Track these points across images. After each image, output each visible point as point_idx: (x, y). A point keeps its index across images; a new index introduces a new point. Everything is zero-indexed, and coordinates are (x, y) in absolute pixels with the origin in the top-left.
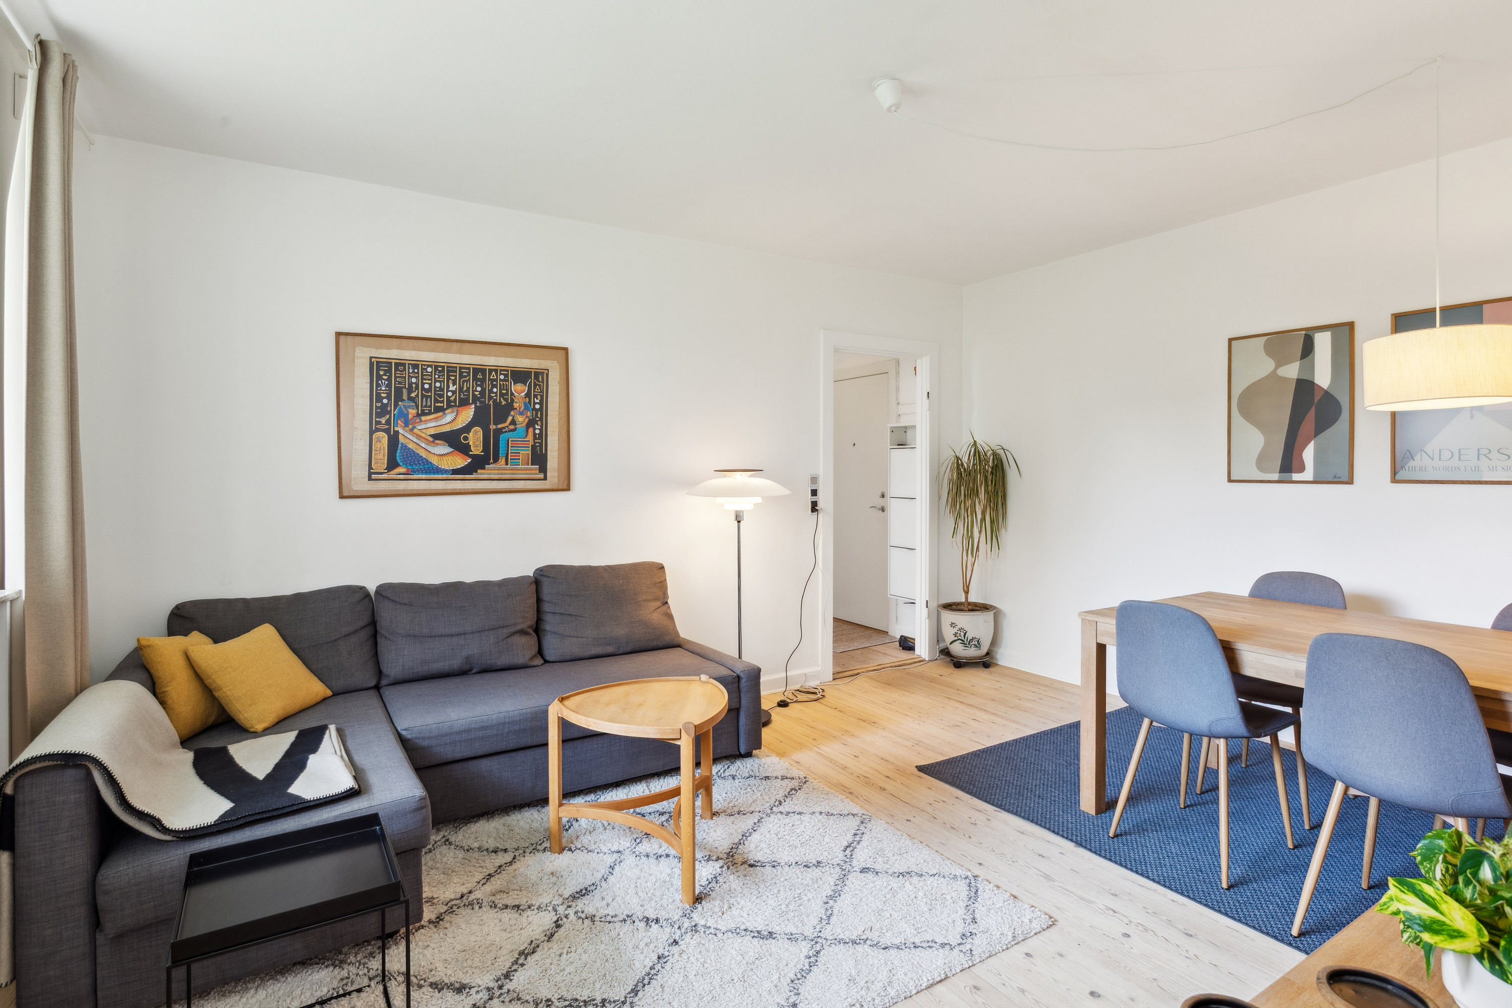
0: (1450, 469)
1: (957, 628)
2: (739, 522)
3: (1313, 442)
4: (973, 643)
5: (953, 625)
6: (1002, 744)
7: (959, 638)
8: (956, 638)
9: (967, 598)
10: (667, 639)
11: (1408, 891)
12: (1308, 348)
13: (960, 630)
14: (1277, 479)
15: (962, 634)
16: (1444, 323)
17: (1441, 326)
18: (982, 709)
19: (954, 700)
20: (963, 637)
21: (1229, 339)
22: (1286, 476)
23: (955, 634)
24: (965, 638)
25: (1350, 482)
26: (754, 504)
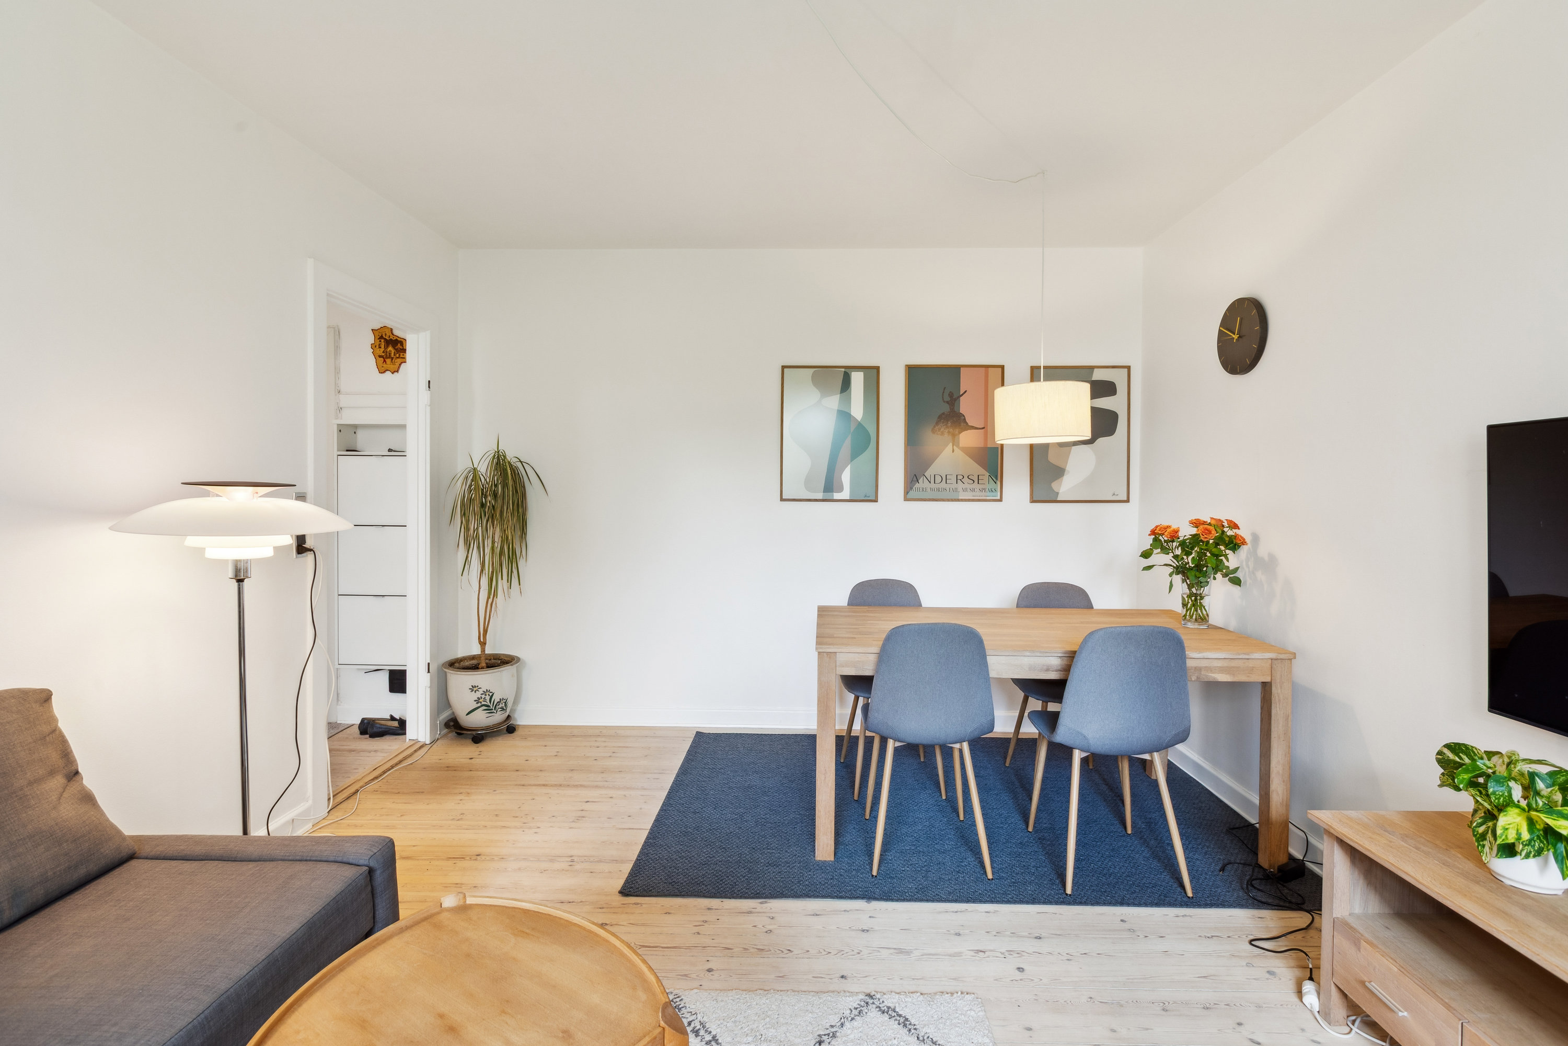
0: (941, 490)
1: (481, 691)
2: (240, 581)
3: (849, 466)
4: (500, 706)
5: (474, 689)
6: (656, 820)
7: (483, 703)
8: (479, 705)
9: (483, 650)
10: (108, 852)
11: (1557, 817)
12: (846, 384)
13: (485, 693)
14: (821, 498)
15: (488, 698)
16: (1047, 379)
17: (1044, 380)
18: (577, 786)
19: (530, 785)
20: (488, 701)
21: (782, 366)
22: (828, 496)
23: (478, 701)
24: (490, 702)
25: (876, 501)
26: (275, 548)
